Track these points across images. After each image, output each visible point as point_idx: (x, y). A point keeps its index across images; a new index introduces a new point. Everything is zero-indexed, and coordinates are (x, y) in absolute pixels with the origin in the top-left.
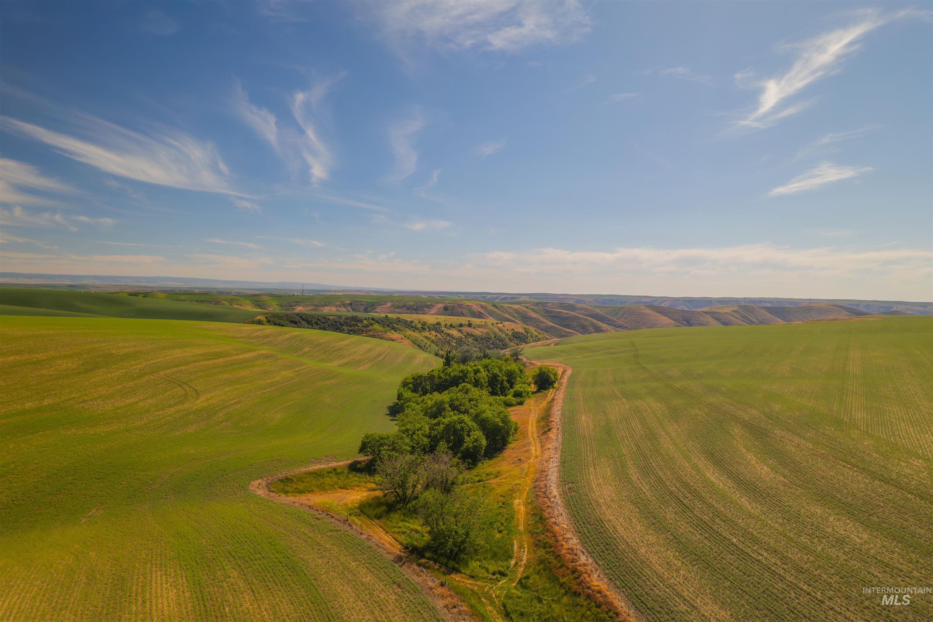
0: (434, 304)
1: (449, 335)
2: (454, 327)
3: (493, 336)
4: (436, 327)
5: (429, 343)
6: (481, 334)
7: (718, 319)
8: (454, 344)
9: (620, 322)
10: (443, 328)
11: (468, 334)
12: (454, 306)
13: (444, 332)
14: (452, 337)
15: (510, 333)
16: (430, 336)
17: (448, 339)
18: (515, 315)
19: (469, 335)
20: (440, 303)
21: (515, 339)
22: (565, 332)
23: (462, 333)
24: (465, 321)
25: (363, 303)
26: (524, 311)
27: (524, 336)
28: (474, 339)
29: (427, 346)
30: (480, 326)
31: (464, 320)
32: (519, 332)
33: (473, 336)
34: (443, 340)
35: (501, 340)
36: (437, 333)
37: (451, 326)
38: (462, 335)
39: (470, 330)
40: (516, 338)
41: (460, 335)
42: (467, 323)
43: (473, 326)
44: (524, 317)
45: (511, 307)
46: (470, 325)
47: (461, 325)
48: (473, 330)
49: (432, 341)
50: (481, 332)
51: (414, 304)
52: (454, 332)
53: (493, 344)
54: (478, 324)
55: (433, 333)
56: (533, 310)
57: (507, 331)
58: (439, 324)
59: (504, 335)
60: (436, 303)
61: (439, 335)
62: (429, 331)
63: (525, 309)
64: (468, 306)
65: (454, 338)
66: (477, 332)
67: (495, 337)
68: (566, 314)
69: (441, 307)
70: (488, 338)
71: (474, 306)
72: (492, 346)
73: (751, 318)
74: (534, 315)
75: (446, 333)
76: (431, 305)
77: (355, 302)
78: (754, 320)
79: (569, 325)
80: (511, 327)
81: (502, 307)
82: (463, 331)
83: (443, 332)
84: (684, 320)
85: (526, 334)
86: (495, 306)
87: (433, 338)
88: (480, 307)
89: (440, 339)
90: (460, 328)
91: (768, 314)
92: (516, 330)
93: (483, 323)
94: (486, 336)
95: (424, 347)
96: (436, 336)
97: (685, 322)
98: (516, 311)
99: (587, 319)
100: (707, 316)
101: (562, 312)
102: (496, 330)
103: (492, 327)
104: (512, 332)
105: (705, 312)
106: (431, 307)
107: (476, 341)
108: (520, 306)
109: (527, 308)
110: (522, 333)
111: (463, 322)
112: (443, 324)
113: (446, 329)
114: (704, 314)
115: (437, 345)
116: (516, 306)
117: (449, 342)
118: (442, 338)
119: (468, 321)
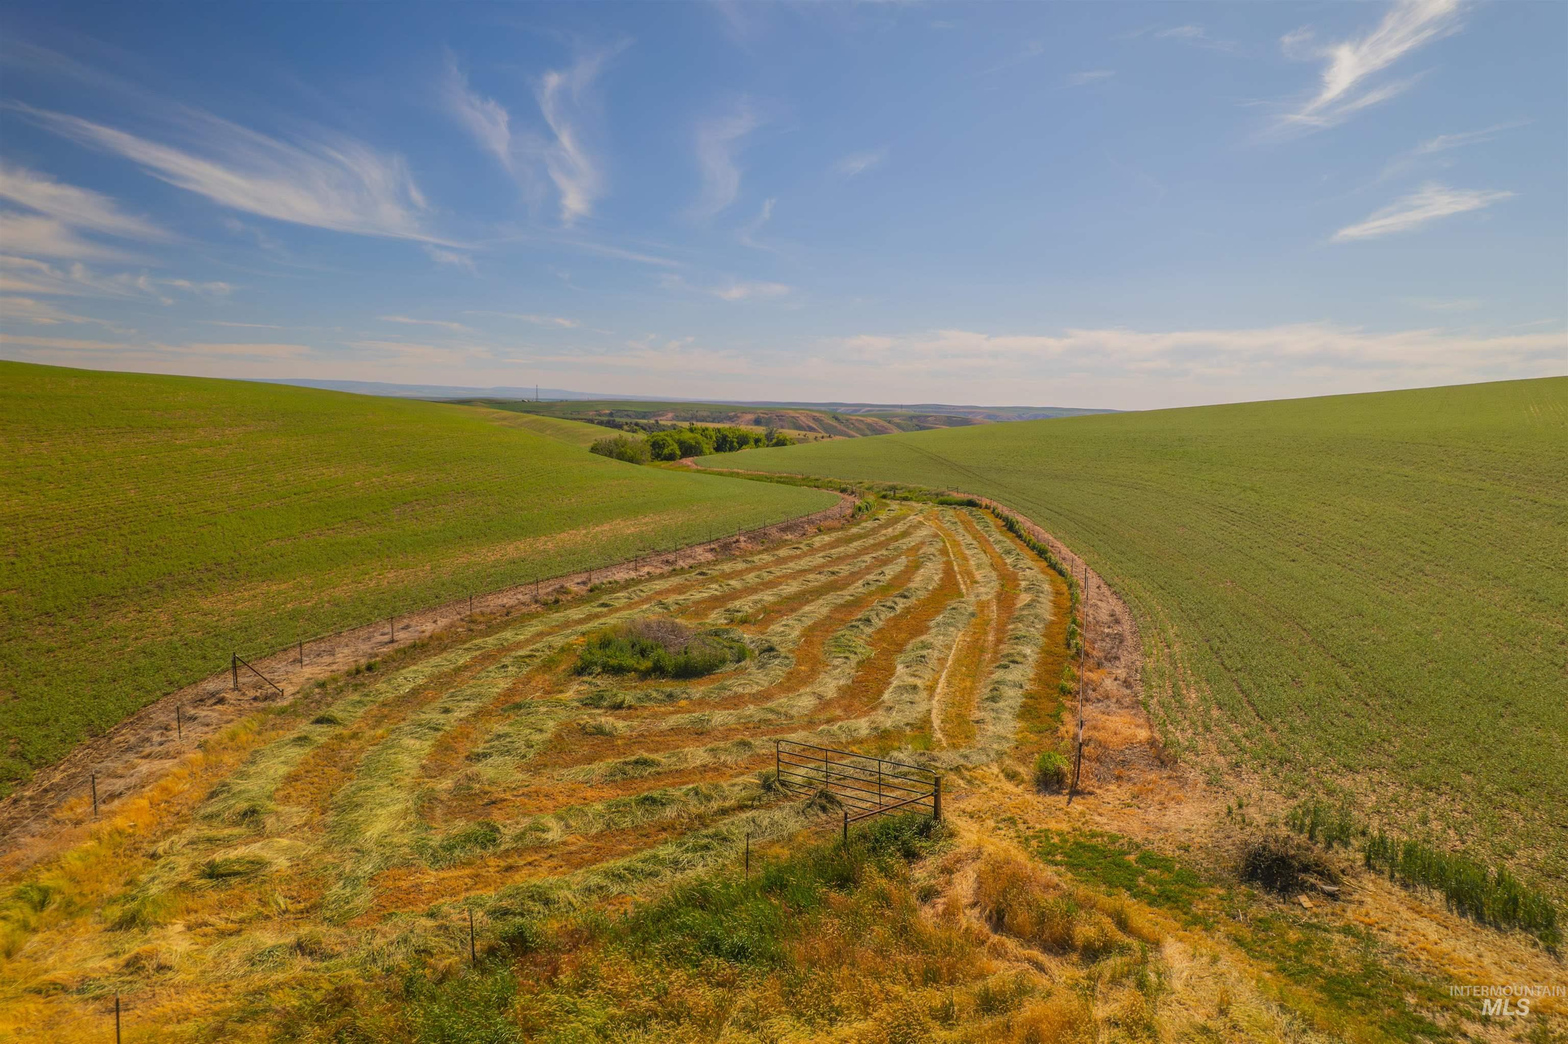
0: (739, 415)
12: (770, 418)
20: (751, 414)
25: (630, 413)
26: (883, 427)
45: (861, 420)
51: (709, 414)
60: (744, 414)
64: (792, 416)
71: (802, 418)
76: (736, 416)
77: (618, 411)
81: (850, 421)
86: (836, 419)
88: (810, 418)
98: (867, 424)
106: (735, 419)
108: (881, 420)
109: (889, 422)
116: (874, 420)
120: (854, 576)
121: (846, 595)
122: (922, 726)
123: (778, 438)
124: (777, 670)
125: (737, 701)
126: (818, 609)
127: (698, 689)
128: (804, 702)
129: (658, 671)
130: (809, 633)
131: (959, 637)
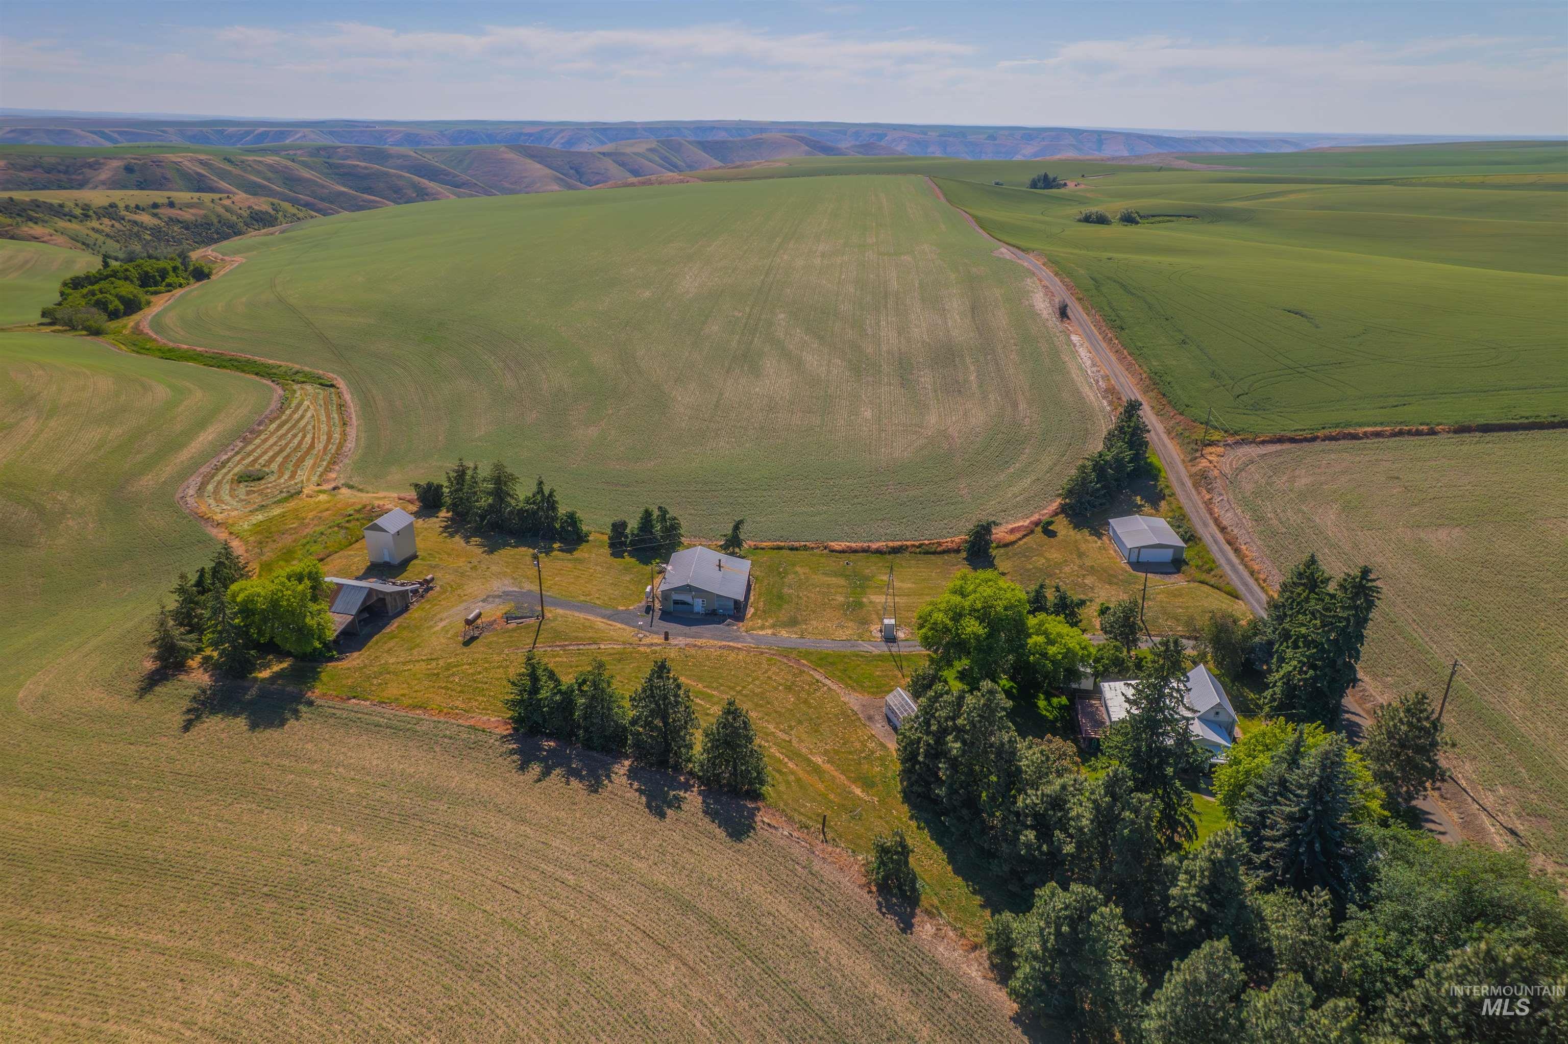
0: (102, 161)
1: (135, 223)
2: (143, 210)
3: (215, 221)
4: (110, 211)
5: (101, 238)
6: (194, 218)
7: (623, 164)
8: (148, 238)
9: (465, 177)
10: (123, 213)
11: (171, 219)
12: (145, 164)
13: (127, 218)
14: (142, 227)
15: (245, 214)
16: (101, 227)
17: (136, 229)
18: (270, 175)
19: (172, 221)
20: (115, 158)
21: (254, 222)
22: (364, 201)
23: (160, 218)
24: (162, 197)
27: (271, 216)
28: (182, 227)
29: (99, 242)
30: (190, 206)
31: (159, 196)
32: (261, 211)
33: (181, 223)
34: (127, 233)
35: (232, 226)
36: (113, 222)
37: (137, 207)
38: (159, 222)
39: (173, 212)
40: (257, 220)
41: (156, 222)
42: (167, 201)
43: (177, 206)
44: (287, 179)
45: (260, 162)
46: (171, 205)
47: (155, 206)
48: (179, 212)
49: (107, 235)
50: (193, 214)
51: (59, 160)
52: (145, 218)
53: (218, 233)
54: (187, 201)
55: (106, 221)
56: (305, 165)
57: (239, 211)
58: (113, 206)
59: (235, 218)
60: (106, 158)
61: (117, 225)
62: (99, 219)
63: (290, 163)
64: (175, 163)
65: (146, 229)
66: (188, 215)
67: (220, 222)
68: (366, 168)
69: (119, 167)
70: (208, 224)
71: (186, 163)
72: (216, 236)
73: (675, 160)
74: (306, 173)
75: (129, 221)
76: (97, 163)
78: (680, 163)
79: (370, 188)
80: (248, 204)
81: (242, 162)
82: (161, 216)
83: (123, 219)
84: (571, 168)
85: (273, 212)
86: (229, 161)
87: (107, 230)
88: (197, 164)
89: (119, 231)
90: (155, 211)
91: (700, 152)
92: (256, 208)
93: (196, 200)
94: (204, 221)
95: (95, 245)
96: (113, 226)
97: (572, 172)
98: (270, 167)
99: (401, 176)
100: (606, 159)
101: (358, 165)
102: (221, 210)
103: (212, 205)
104: (248, 212)
105: (604, 154)
106: (97, 166)
107: (187, 229)
108: (277, 158)
109: (293, 161)
110: (267, 212)
111: (160, 201)
112: (121, 205)
113: (128, 213)
114: (601, 156)
115: (118, 241)
116: (270, 159)
117: (138, 236)
118: (124, 229)
119: (169, 198)
120: (287, 445)
121: (285, 454)
122: (302, 481)
123: (194, 265)
124: (276, 476)
125: (271, 483)
126: (279, 459)
127: (263, 482)
128: (282, 481)
129: (254, 480)
130: (279, 466)
131: (311, 462)
